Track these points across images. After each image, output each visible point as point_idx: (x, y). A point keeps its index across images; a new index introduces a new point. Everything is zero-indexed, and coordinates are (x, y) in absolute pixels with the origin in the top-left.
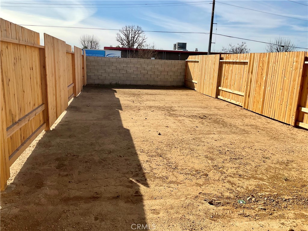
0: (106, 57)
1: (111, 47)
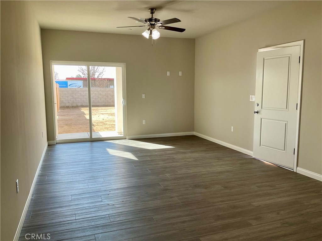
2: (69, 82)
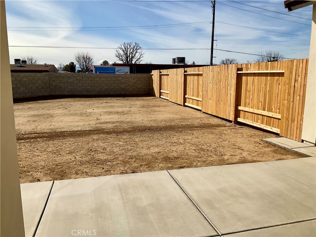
2: (117, 68)
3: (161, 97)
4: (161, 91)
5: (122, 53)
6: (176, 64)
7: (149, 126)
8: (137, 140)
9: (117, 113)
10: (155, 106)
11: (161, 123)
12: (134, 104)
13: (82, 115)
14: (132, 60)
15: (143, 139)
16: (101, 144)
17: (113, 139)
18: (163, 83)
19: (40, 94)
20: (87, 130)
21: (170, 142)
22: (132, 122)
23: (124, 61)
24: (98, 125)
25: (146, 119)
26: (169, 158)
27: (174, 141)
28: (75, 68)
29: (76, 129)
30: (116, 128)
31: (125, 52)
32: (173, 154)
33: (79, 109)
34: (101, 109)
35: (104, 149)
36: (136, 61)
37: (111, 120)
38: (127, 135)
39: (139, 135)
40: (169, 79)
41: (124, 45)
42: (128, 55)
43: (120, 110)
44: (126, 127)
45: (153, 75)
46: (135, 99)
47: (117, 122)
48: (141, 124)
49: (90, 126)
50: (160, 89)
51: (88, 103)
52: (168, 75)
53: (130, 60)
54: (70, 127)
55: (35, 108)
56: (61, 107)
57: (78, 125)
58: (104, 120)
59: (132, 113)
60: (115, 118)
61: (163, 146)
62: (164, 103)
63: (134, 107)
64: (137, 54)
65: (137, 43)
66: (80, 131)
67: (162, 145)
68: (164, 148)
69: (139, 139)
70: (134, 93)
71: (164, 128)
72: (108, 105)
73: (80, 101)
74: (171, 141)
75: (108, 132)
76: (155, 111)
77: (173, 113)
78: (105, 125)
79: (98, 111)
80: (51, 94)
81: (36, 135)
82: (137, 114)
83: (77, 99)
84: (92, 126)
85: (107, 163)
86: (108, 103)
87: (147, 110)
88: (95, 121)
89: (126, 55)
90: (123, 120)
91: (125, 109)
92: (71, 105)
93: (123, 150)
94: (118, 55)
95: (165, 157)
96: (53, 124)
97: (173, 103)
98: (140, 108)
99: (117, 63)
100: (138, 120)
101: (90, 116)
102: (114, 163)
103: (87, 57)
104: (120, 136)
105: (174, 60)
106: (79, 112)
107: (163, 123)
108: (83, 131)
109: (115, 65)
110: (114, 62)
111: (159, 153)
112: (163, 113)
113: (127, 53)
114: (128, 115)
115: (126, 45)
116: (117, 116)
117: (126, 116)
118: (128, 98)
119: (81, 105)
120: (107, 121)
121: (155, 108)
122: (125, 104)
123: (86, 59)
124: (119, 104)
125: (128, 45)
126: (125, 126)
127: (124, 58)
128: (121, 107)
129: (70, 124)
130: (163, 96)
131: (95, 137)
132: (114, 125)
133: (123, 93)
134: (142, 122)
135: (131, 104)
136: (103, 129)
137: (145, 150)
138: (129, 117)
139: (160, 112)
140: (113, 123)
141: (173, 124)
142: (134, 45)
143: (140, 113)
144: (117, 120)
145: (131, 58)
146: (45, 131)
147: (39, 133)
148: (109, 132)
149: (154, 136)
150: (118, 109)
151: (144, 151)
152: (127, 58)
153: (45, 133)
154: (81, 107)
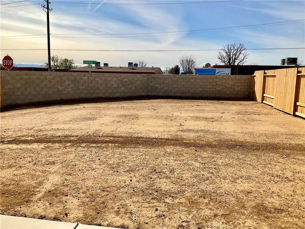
0: (216, 75)
1: (217, 65)
2: (218, 70)
3: (264, 102)
4: (264, 95)
5: (225, 54)
6: (286, 65)
7: (242, 140)
8: (220, 162)
9: (206, 119)
10: (254, 113)
11: (259, 138)
12: (228, 110)
13: (167, 118)
14: (234, 62)
15: (229, 162)
16: (172, 161)
17: (188, 156)
18: (267, 86)
19: (138, 94)
20: (164, 139)
21: (269, 174)
22: (220, 133)
23: (226, 63)
24: (178, 133)
25: (239, 131)
26: (265, 209)
27: (276, 172)
28: (179, 70)
29: (153, 136)
30: (198, 139)
31: (228, 53)
32: (274, 201)
33: (168, 111)
34: (189, 113)
35: (172, 171)
36: (239, 62)
37: (196, 128)
38: (209, 152)
39: (224, 154)
40: (276, 81)
41: (228, 47)
42: (231, 56)
43: (210, 115)
44: (210, 140)
45: (255, 76)
46: (231, 103)
47: (202, 130)
48: (231, 137)
49: (170, 133)
50: (263, 92)
51: (179, 105)
52: (274, 76)
53: (232, 61)
54: (148, 132)
55: (128, 108)
56: (151, 108)
57: (157, 130)
58: (188, 127)
59: (223, 120)
60: (201, 125)
61: (257, 180)
62: (267, 110)
63: (228, 113)
64: (241, 56)
65: (241, 44)
66: (156, 139)
67: (257, 177)
68: (258, 184)
69: (223, 161)
70: (231, 96)
71: (262, 146)
72: (199, 108)
73: (172, 102)
74: (271, 172)
75: (187, 145)
76: (253, 120)
77: (277, 125)
78: (187, 133)
79: (185, 115)
80: (148, 94)
81: (111, 138)
82: (230, 122)
83: (170, 100)
84: (171, 133)
85: (165, 199)
86: (200, 106)
87: (243, 118)
88: (178, 127)
89: (229, 57)
90: (209, 129)
91: (216, 115)
92: (161, 106)
93: (195, 177)
94: (220, 57)
95: (258, 206)
96: (134, 127)
97: (279, 111)
98: (235, 114)
99: (218, 65)
100: (228, 131)
101: (174, 121)
102: (177, 201)
103: (191, 60)
104: (199, 152)
105: (283, 61)
106: (165, 115)
107: (262, 138)
108: (160, 139)
109: (216, 66)
110: (216, 64)
111: (249, 193)
112: (263, 123)
113: (230, 55)
114: (218, 122)
115: (230, 47)
116: (204, 122)
117: (214, 124)
118: (223, 101)
119: (171, 107)
120: (191, 128)
121: (254, 116)
122: (218, 108)
123: (190, 62)
124: (210, 108)
125: (232, 46)
126: (210, 138)
127: (226, 60)
128: (213, 111)
129: (150, 129)
130: (266, 101)
131: (169, 149)
132: (197, 134)
133: (218, 95)
134: (233, 134)
135: (225, 109)
136: (183, 139)
137: (228, 183)
138: (218, 126)
139: (261, 122)
140: (197, 131)
141: (276, 141)
142: (238, 47)
143: (233, 121)
144: (202, 128)
145: (233, 59)
146: (122, 135)
147: (116, 137)
148: (189, 143)
149: (246, 159)
150: (208, 114)
151: (226, 186)
152: (230, 59)
153: (121, 137)
154: (170, 109)
